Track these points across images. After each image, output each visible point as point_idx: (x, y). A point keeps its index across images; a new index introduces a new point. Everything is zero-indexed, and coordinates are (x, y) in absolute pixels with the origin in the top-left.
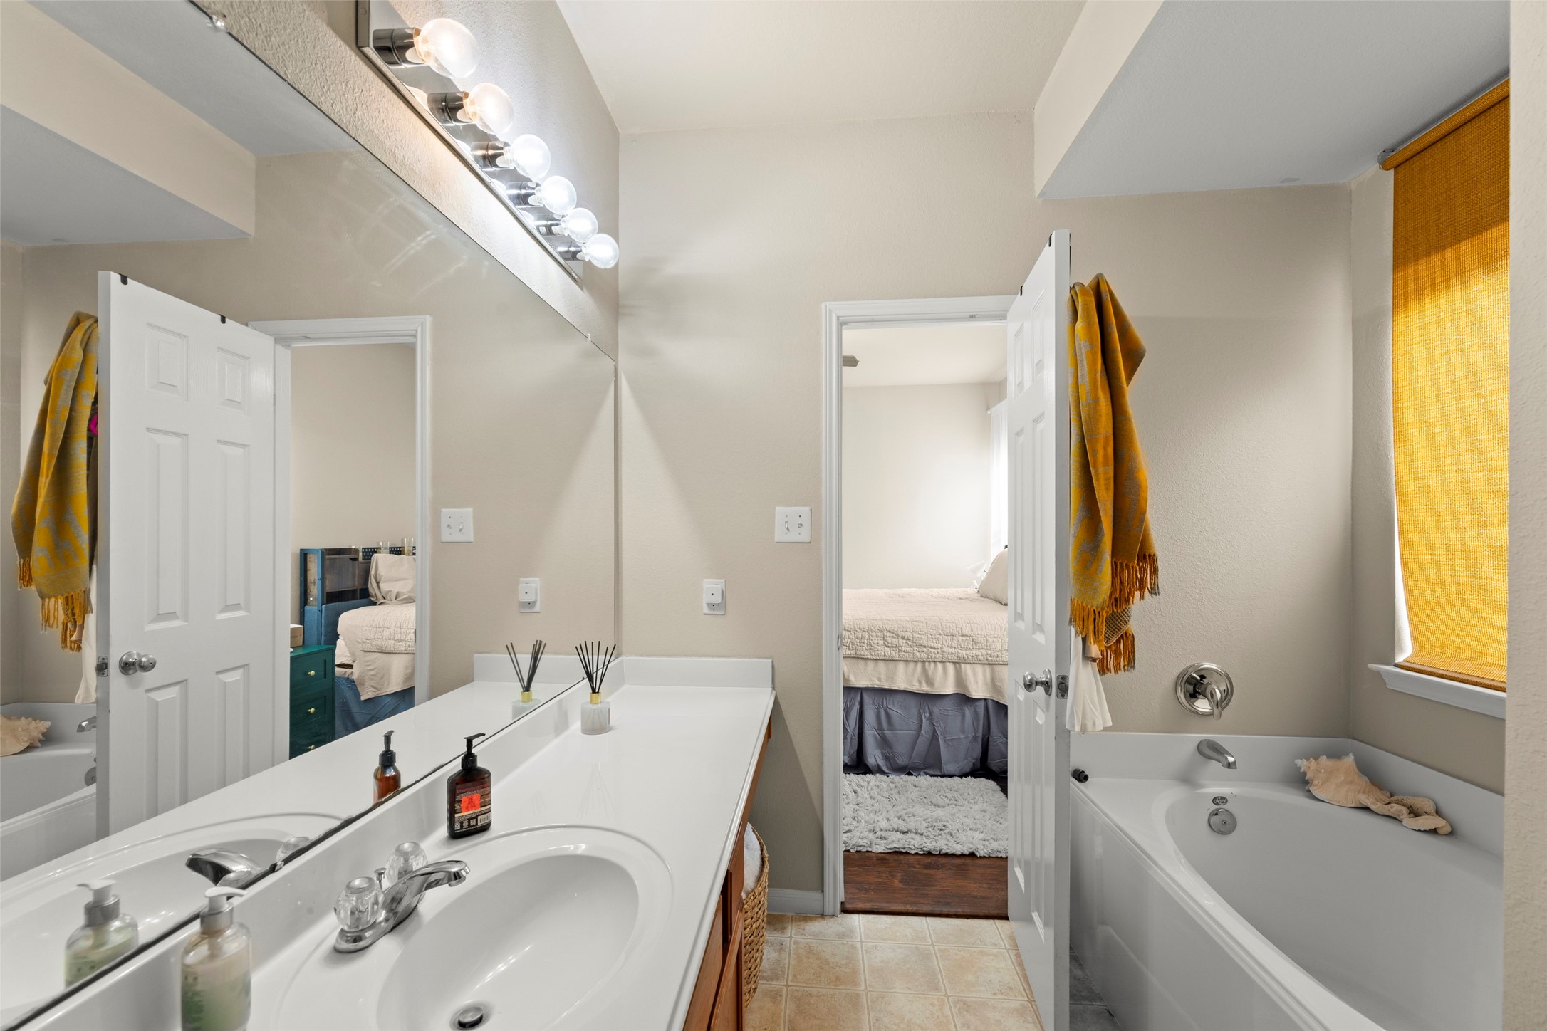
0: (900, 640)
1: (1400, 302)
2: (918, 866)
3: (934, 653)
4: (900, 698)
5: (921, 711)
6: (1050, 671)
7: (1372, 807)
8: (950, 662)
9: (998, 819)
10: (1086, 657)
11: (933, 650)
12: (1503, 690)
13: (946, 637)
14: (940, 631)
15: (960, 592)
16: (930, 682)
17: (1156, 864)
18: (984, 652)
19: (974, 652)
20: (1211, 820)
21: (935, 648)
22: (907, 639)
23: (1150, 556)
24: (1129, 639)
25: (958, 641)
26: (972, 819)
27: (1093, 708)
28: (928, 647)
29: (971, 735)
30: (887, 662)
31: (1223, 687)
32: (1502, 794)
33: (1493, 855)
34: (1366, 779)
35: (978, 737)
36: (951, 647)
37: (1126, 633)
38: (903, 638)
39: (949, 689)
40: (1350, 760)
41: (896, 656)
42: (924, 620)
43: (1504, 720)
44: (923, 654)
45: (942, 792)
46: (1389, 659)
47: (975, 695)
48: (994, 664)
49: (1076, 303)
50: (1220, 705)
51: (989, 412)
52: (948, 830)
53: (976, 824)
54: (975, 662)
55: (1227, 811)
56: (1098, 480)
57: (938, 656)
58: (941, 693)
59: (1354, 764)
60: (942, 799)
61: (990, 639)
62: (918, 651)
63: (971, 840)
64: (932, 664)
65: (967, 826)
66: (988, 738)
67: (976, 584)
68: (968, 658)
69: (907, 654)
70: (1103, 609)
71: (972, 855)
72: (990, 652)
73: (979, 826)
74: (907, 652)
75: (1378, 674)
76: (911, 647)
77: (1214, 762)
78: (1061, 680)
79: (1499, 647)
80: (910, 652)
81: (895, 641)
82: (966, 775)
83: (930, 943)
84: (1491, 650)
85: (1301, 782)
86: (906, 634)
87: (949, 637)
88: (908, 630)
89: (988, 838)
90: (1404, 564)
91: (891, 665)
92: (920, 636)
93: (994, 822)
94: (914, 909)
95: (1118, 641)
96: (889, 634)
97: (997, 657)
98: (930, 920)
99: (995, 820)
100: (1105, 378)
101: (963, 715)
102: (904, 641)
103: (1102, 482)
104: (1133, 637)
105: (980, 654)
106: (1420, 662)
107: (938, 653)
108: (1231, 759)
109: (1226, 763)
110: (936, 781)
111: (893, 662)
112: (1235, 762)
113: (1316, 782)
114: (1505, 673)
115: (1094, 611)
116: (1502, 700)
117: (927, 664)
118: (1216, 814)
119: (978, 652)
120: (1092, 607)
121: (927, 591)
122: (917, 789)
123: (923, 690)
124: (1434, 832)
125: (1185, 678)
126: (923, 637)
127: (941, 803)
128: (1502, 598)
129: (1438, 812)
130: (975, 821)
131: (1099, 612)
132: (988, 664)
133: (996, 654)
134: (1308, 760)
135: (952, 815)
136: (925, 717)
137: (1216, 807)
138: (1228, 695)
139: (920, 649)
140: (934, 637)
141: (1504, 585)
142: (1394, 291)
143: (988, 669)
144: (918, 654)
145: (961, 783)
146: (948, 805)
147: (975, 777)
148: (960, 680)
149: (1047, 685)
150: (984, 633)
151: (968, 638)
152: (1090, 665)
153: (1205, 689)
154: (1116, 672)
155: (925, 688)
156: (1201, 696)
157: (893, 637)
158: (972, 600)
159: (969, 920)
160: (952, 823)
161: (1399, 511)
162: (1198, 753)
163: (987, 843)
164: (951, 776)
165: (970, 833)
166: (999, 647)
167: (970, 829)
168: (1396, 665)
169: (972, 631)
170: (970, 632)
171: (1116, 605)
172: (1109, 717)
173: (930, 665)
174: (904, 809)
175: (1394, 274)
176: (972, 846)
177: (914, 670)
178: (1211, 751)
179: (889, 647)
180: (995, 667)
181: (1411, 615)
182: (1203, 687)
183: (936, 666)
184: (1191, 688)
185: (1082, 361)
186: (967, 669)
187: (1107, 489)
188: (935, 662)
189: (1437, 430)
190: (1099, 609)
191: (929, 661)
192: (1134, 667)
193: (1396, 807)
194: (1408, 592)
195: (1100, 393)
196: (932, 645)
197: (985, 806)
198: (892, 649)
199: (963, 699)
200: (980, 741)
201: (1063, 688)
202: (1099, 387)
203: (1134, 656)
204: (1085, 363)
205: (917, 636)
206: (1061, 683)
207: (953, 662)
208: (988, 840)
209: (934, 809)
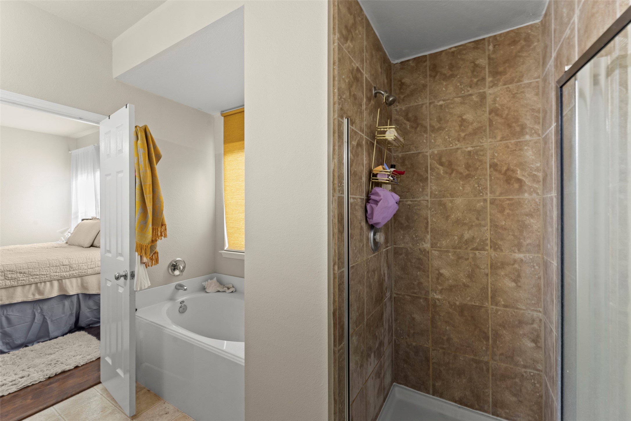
0: (18, 275)
1: (225, 153)
2: (43, 387)
3: (44, 277)
4: (17, 307)
5: (35, 310)
6: (126, 271)
7: (220, 290)
8: (55, 280)
9: (89, 346)
10: (142, 262)
11: (43, 276)
12: (244, 253)
13: (53, 268)
14: (48, 265)
15: (54, 244)
16: (40, 293)
17: (166, 328)
18: (77, 271)
19: (71, 272)
20: (180, 310)
21: (45, 275)
22: (24, 273)
23: (164, 225)
24: (156, 253)
25: (60, 269)
26: (74, 352)
27: (144, 280)
28: (40, 275)
29: (68, 314)
30: (7, 289)
31: (183, 265)
32: (244, 278)
33: (242, 293)
34: (219, 283)
35: (73, 313)
36: (56, 272)
37: (155, 252)
38: (20, 273)
39: (55, 293)
40: (215, 279)
41: (15, 283)
42: (36, 261)
43: (244, 260)
44: (36, 280)
45: (52, 347)
46: (223, 249)
47: (71, 293)
48: (83, 276)
49: (138, 134)
50: (182, 271)
51: (70, 152)
52: (60, 362)
53: (77, 353)
54: (70, 277)
55: (184, 305)
56: (147, 199)
57: (47, 278)
58: (49, 297)
59: (216, 280)
60: (52, 350)
61: (80, 265)
62: (33, 278)
63: (75, 360)
64: (43, 284)
65: (71, 356)
66: (79, 312)
67: (63, 239)
68: (67, 276)
69: (24, 281)
70: (149, 244)
71: (77, 367)
72: (80, 271)
73: (78, 353)
74: (24, 280)
75: (221, 253)
76: (27, 277)
77: (180, 290)
78: (132, 273)
79: (243, 243)
80: (25, 279)
81: (14, 276)
82: (66, 334)
83: (58, 415)
84: (242, 243)
85: (204, 289)
86: (23, 271)
87: (55, 268)
88: (24, 268)
89: (84, 356)
90: (226, 223)
91: (11, 290)
92: (33, 270)
93: (87, 348)
94: (45, 406)
95: (153, 255)
96: (8, 273)
97: (85, 272)
98: (55, 406)
99: (87, 347)
100: (149, 163)
101: (64, 305)
102: (22, 275)
103: (148, 200)
104: (158, 253)
105: (75, 273)
106: (230, 249)
107: (47, 277)
108: (185, 288)
109: (184, 290)
110: (46, 343)
111: (13, 288)
112: (186, 289)
113: (207, 288)
114: (244, 249)
115: (146, 245)
116: (244, 255)
117: (39, 284)
118: (181, 307)
119: (73, 272)
120: (145, 244)
121: (29, 245)
122: (33, 352)
123: (36, 299)
124: (232, 292)
125: (171, 264)
126: (36, 270)
127: (52, 352)
128: (244, 230)
129: (233, 287)
130: (76, 352)
131: (147, 246)
132: (80, 277)
133: (84, 271)
134: (205, 282)
135: (61, 354)
136: (38, 312)
137: (181, 305)
138: (184, 267)
139: (34, 277)
140: (44, 269)
141: (244, 228)
142: (224, 150)
143: (79, 279)
144: (32, 280)
145: (64, 338)
146: (57, 351)
147: (72, 333)
148: (61, 287)
149: (125, 277)
150: (77, 262)
151: (67, 266)
152: (143, 266)
153: (178, 267)
154: (151, 266)
155: (38, 297)
156: (176, 270)
157: (12, 273)
158: (65, 247)
159: (80, 394)
160: (62, 358)
161: (225, 209)
162: (175, 290)
163: (84, 358)
164: (56, 338)
165: (73, 358)
166: (86, 268)
167: (74, 356)
168: (225, 250)
169: (69, 262)
170: (68, 263)
171: (152, 242)
172: (149, 282)
173: (41, 284)
174: (26, 365)
175: (224, 145)
176: (76, 363)
177: (29, 289)
178: (180, 287)
179: (9, 280)
180: (83, 277)
181: (228, 236)
182: (177, 266)
183: (45, 285)
184: (173, 268)
185: (140, 156)
186: (67, 282)
187: (150, 202)
188: (45, 282)
189: (232, 188)
190: (147, 245)
191: (41, 282)
192: (158, 263)
193: (225, 288)
194: (227, 230)
195: (147, 168)
196: (43, 273)
197: (80, 343)
198: (12, 280)
199: (64, 297)
200: (74, 315)
201: (133, 275)
202: (147, 166)
203: (158, 259)
204: (142, 156)
205: (31, 270)
206: (132, 274)
207: (57, 280)
208: (85, 357)
209: (49, 357)
